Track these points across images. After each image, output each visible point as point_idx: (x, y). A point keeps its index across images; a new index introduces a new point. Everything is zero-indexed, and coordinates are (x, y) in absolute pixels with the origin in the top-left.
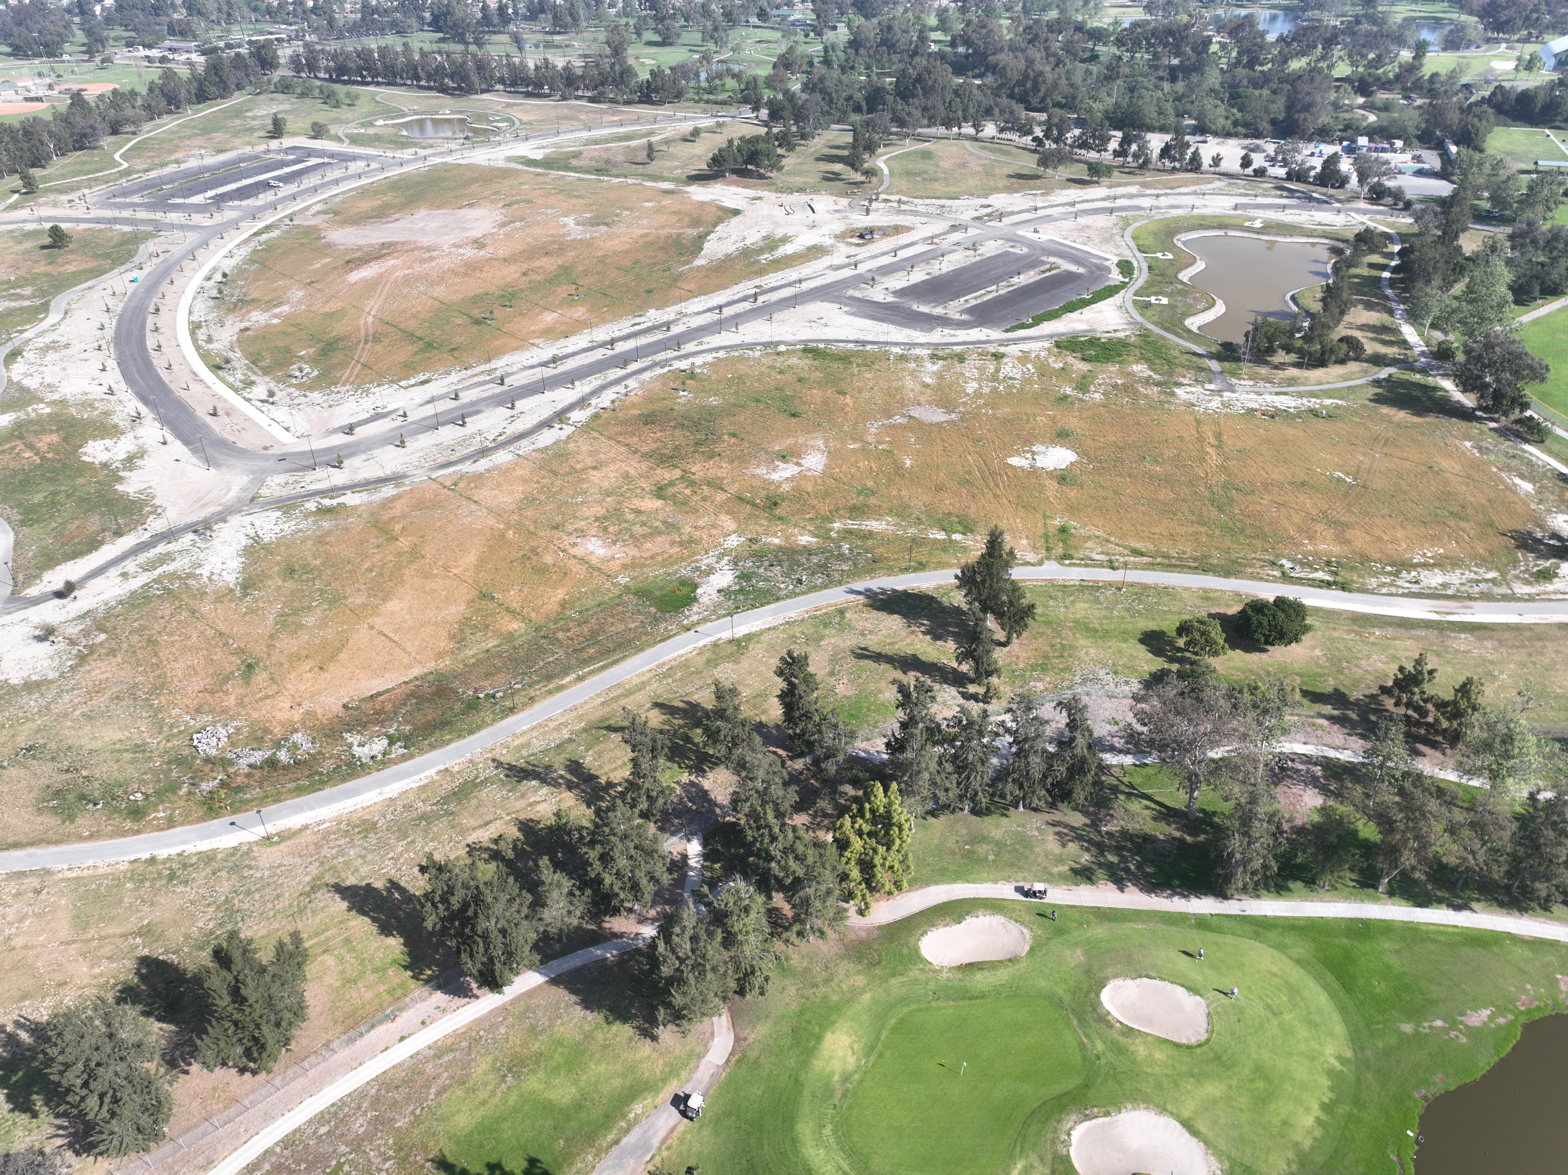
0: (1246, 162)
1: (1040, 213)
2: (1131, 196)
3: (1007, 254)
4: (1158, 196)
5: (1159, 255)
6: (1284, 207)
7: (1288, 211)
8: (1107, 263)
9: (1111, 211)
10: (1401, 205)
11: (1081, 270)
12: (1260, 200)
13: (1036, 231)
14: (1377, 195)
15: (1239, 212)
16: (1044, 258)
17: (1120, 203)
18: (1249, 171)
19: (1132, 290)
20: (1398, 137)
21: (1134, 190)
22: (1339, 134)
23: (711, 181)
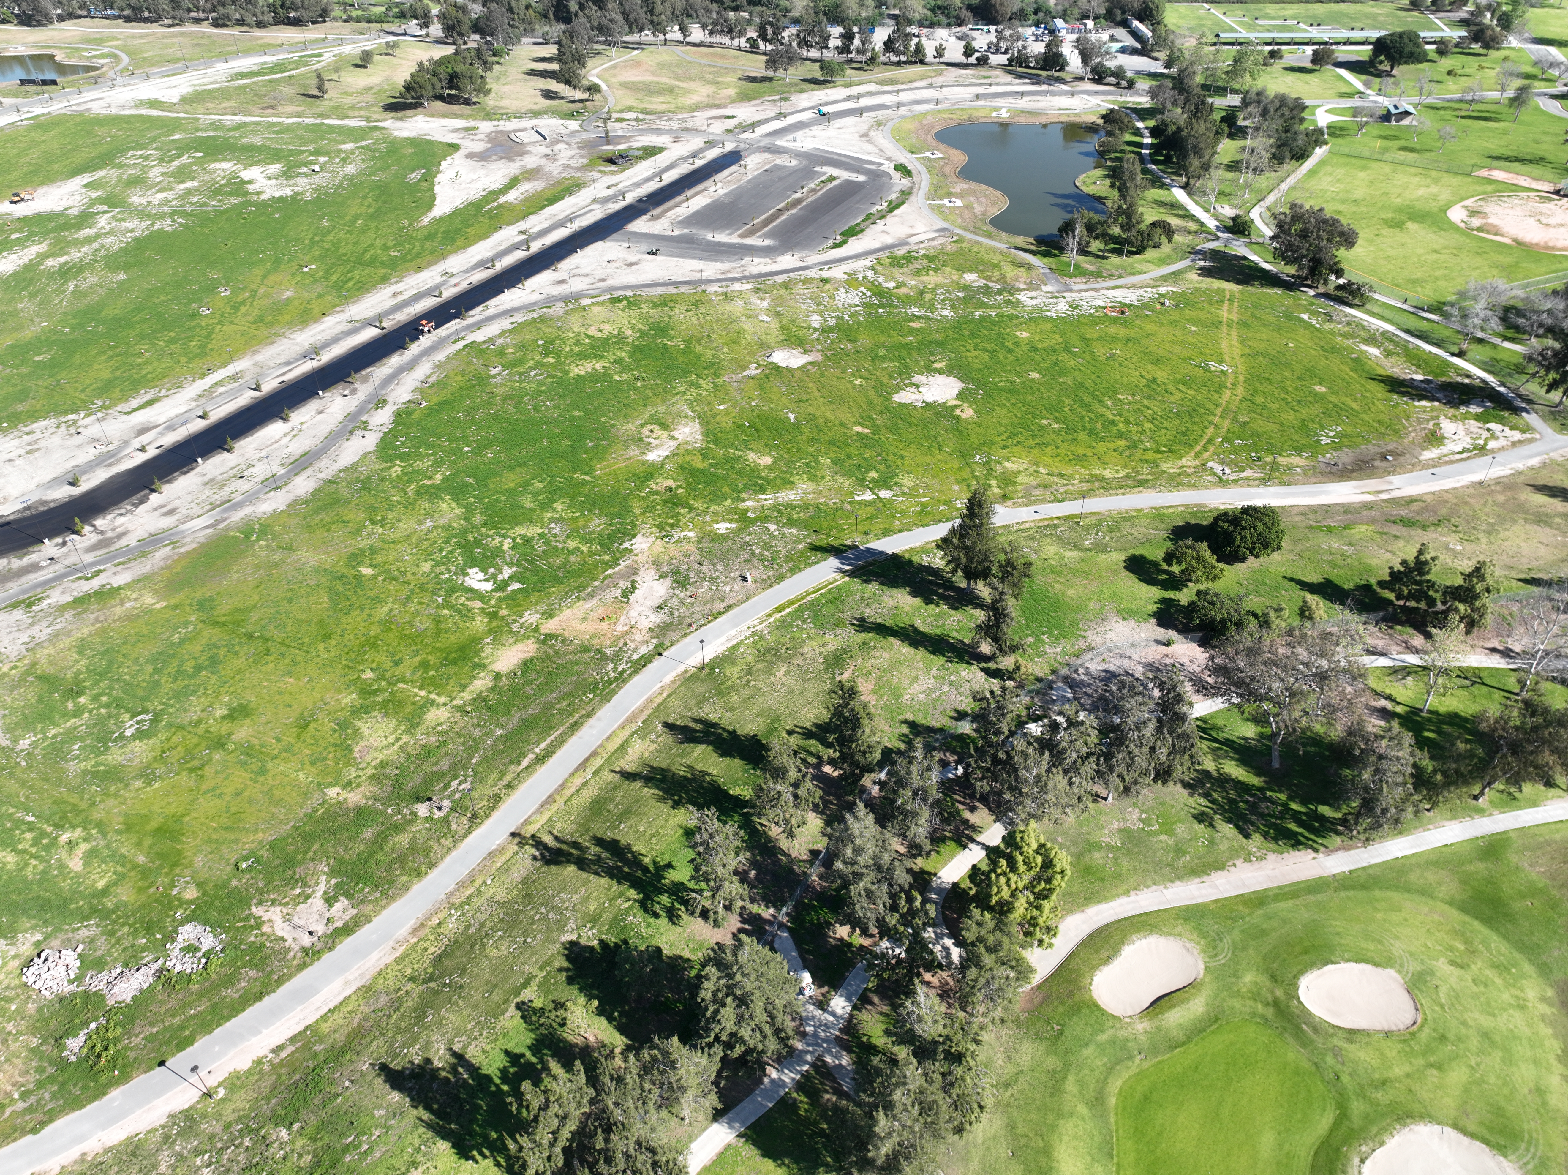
0: (969, 51)
1: (791, 120)
2: (870, 94)
3: (777, 167)
4: (898, 92)
5: (928, 154)
6: (1022, 94)
7: (1026, 98)
8: (882, 168)
9: (861, 111)
10: (1124, 83)
11: (862, 178)
12: (994, 89)
13: (795, 140)
14: (1099, 76)
15: (981, 103)
16: (818, 169)
17: (864, 102)
18: (972, 60)
19: (921, 194)
20: (1088, 17)
21: (872, 87)
22: (1033, 17)
23: (409, 113)
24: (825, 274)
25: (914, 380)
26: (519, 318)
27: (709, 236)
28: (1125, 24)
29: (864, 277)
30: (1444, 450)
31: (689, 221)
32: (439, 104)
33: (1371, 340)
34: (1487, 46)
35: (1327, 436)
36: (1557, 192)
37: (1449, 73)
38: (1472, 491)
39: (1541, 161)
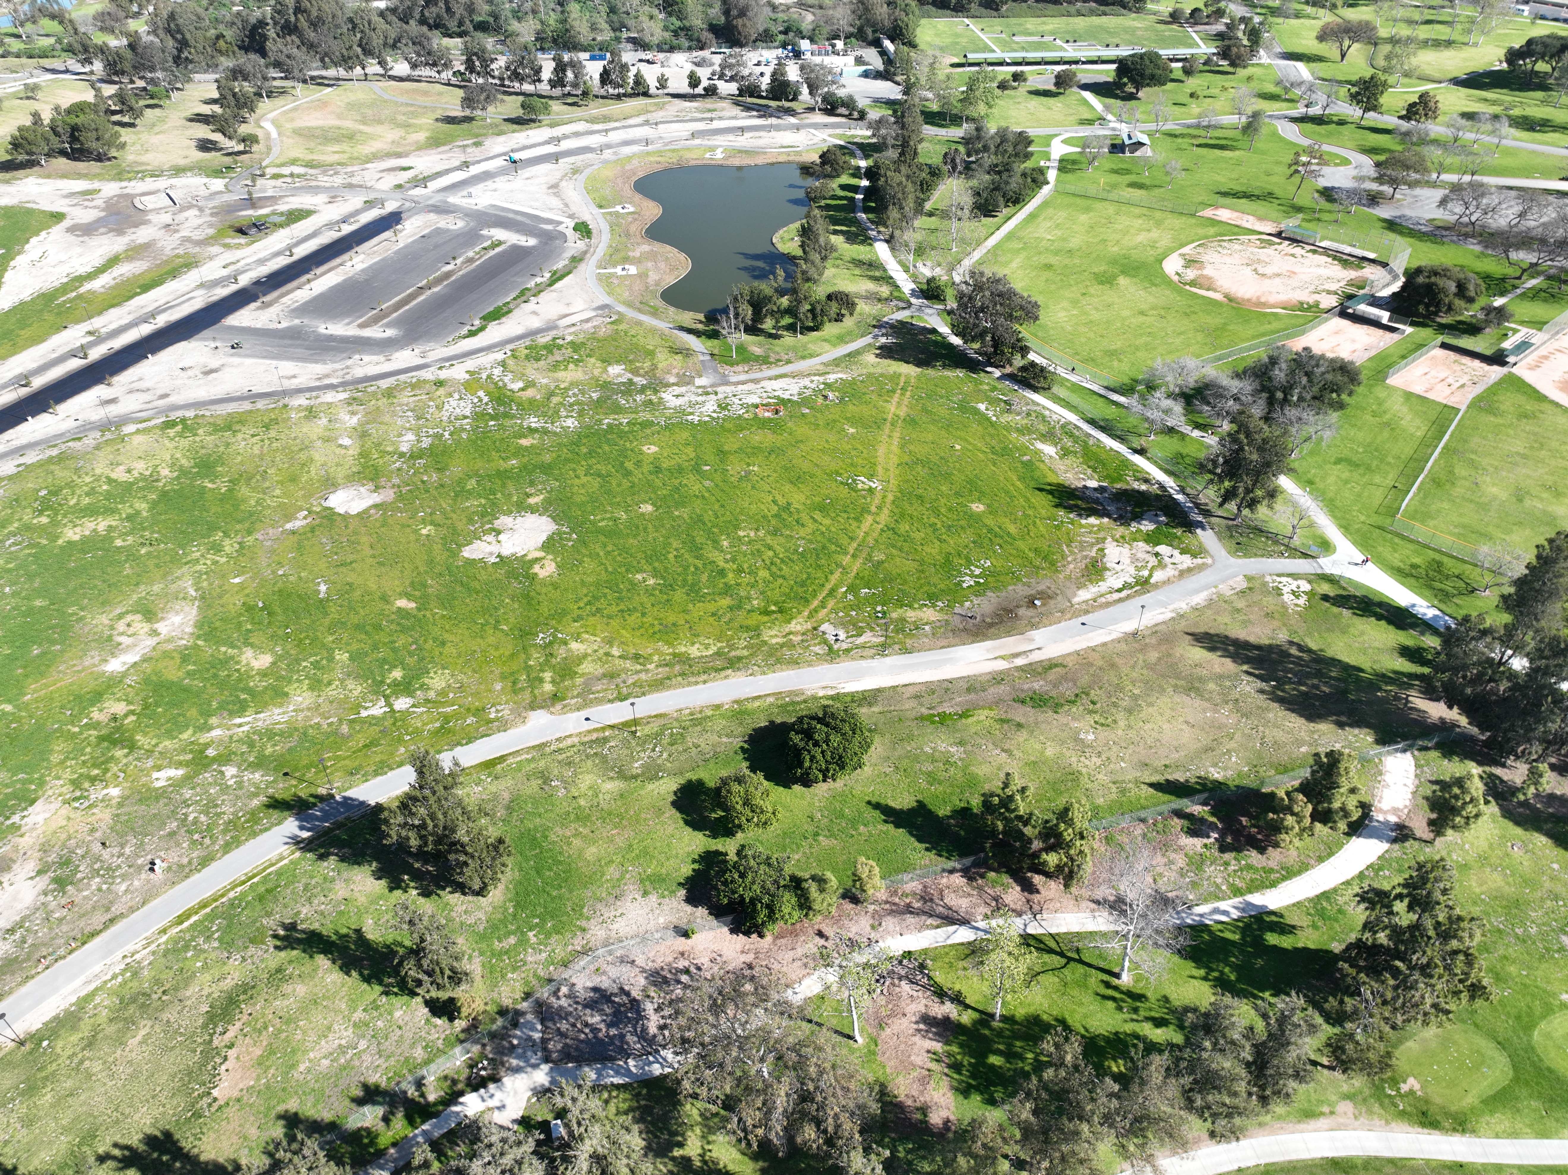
0: (694, 81)
1: (474, 170)
2: (577, 134)
3: (438, 232)
4: (606, 131)
5: (618, 208)
6: (742, 129)
7: (747, 135)
8: (561, 228)
9: (555, 158)
10: (856, 115)
11: (532, 242)
12: (716, 124)
13: (470, 196)
14: (831, 106)
15: (697, 142)
16: (485, 232)
17: (565, 145)
18: (699, 90)
19: (592, 262)
20: (837, 37)
21: (581, 126)
22: (781, 37)
23: (21, 173)
24: (443, 374)
25: (497, 523)
26: (31, 458)
27: (322, 330)
28: (876, 43)
29: (489, 377)
30: (1103, 587)
31: (306, 309)
32: (62, 161)
33: (1049, 436)
34: (1233, 64)
35: (972, 576)
36: (1279, 235)
37: (1192, 95)
38: (1123, 647)
39: (1268, 196)
